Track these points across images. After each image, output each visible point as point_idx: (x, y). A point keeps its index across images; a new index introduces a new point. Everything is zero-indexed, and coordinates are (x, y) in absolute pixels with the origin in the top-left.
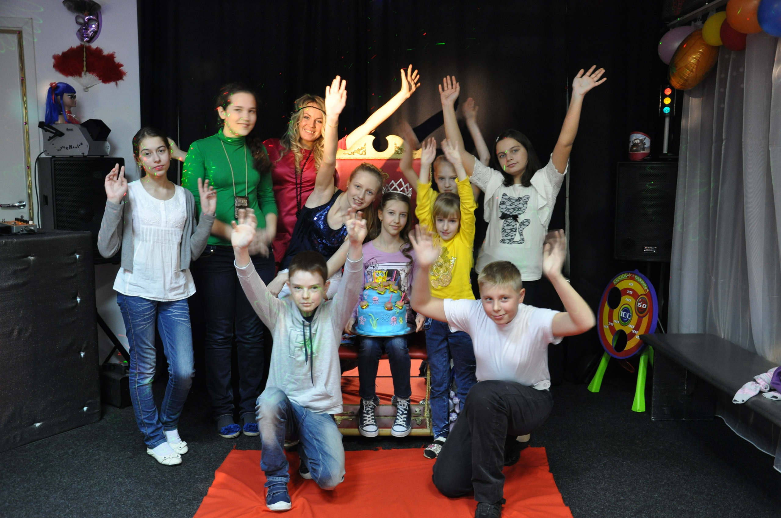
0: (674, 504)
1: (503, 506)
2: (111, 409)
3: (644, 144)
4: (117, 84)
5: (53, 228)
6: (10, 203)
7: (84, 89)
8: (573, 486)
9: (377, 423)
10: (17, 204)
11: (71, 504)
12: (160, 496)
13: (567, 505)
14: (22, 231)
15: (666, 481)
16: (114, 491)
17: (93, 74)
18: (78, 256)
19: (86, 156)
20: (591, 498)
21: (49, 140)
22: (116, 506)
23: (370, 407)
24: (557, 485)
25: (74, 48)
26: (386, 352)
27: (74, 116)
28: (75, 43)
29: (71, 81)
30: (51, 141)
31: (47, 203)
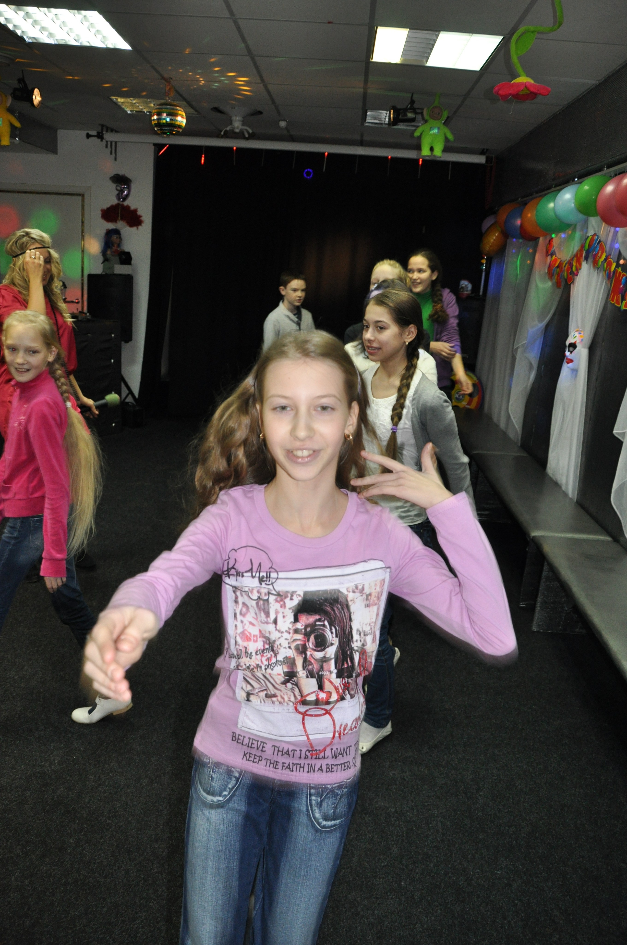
3: (467, 288)
4: (137, 228)
5: (96, 317)
6: (72, 300)
10: (75, 301)
17: (124, 221)
18: (112, 336)
25: (114, 205)
28: (114, 201)
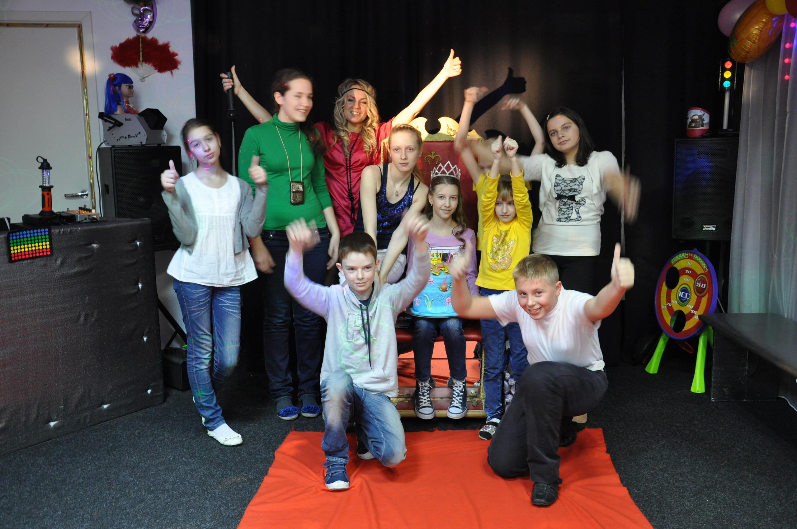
0: (734, 485)
1: (560, 485)
2: (174, 392)
3: (703, 120)
4: (172, 73)
5: (114, 216)
6: (74, 193)
7: (140, 79)
8: (631, 467)
9: (433, 405)
10: (80, 194)
11: (139, 481)
12: (222, 475)
13: (624, 485)
14: (86, 219)
15: (726, 462)
16: (179, 470)
17: (149, 64)
18: (138, 243)
19: (144, 145)
20: (649, 479)
21: (108, 130)
22: (181, 484)
23: (426, 388)
24: (614, 466)
25: (130, 39)
26: (441, 333)
27: (131, 106)
28: (132, 34)
29: (128, 71)
30: (111, 130)
31: (108, 192)
